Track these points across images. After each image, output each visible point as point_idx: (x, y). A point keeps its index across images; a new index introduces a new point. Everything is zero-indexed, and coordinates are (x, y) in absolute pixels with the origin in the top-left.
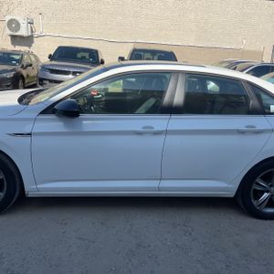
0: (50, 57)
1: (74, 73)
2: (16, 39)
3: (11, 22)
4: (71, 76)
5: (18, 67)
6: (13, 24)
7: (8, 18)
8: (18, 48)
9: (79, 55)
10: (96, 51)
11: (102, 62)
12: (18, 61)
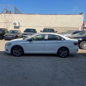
0: (24, 31)
1: (30, 35)
2: (15, 27)
3: (14, 23)
4: (29, 36)
5: (17, 34)
6: (15, 24)
7: (14, 22)
8: (16, 29)
9: (31, 31)
10: (35, 30)
11: (37, 32)
12: (16, 32)
